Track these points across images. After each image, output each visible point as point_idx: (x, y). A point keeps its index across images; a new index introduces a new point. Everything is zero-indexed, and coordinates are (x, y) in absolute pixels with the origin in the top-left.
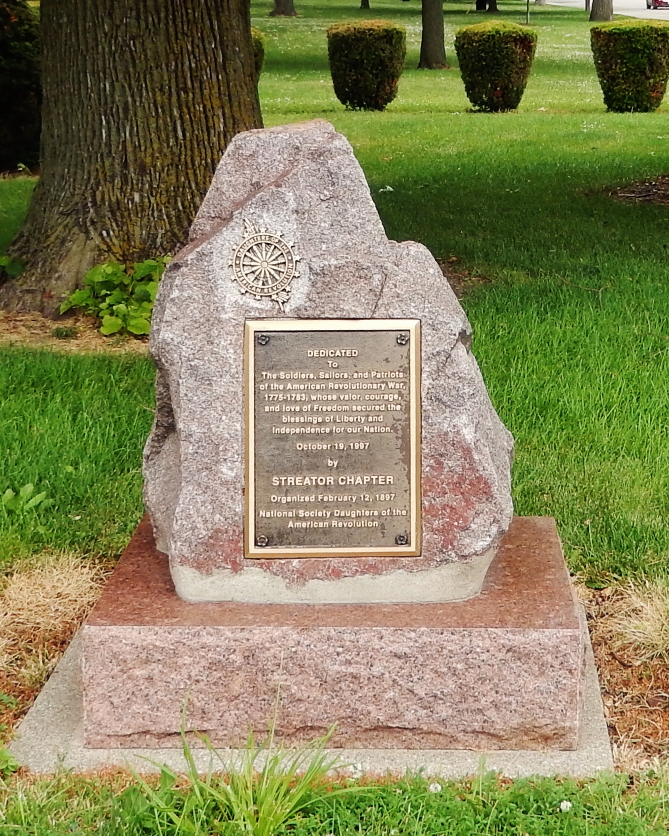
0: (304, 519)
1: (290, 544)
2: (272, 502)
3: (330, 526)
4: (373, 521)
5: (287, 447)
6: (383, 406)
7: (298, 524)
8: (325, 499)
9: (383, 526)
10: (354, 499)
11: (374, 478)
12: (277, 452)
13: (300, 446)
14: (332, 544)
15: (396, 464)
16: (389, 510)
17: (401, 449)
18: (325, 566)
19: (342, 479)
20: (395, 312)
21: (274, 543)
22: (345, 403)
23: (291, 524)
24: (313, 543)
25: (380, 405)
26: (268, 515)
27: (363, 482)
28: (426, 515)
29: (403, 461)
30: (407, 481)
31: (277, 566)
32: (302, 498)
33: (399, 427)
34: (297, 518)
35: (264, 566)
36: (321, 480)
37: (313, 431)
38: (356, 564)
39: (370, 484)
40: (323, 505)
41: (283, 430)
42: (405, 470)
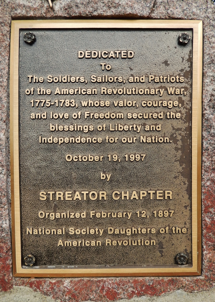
0: (75, 236)
1: (60, 263)
2: (39, 218)
3: (103, 244)
4: (150, 239)
5: (55, 158)
6: (162, 114)
7: (68, 242)
8: (98, 215)
9: (161, 245)
10: (130, 216)
11: (151, 192)
12: (44, 164)
13: (69, 157)
14: (106, 263)
15: (175, 178)
16: (167, 228)
17: (181, 162)
18: (98, 286)
19: (116, 194)
20: (175, 11)
21: (44, 262)
22: (120, 110)
23: (60, 243)
24: (85, 263)
25: (158, 113)
26: (36, 232)
27: (139, 197)
28: (208, 232)
29: (183, 174)
30: (188, 196)
31: (48, 286)
32: (73, 214)
33: (179, 138)
34: (67, 236)
35: (33, 286)
36: (93, 194)
37: (83, 140)
38: (133, 285)
39: (147, 200)
40: (95, 222)
41: (50, 139)
42: (185, 184)
